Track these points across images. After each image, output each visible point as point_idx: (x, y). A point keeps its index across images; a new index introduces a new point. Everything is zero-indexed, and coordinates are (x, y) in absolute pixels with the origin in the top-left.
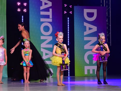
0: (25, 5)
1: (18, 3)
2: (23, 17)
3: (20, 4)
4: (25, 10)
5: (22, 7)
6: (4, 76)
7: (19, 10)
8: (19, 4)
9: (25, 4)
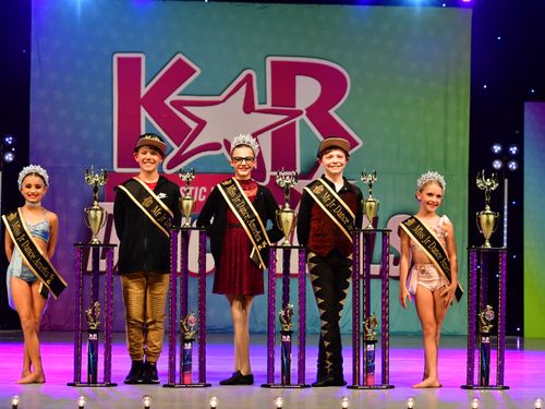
0: (514, 152)
1: (495, 147)
2: (506, 181)
3: (499, 148)
4: (513, 166)
5: (505, 156)
6: (458, 331)
7: (497, 165)
8: (497, 149)
9: (514, 150)
